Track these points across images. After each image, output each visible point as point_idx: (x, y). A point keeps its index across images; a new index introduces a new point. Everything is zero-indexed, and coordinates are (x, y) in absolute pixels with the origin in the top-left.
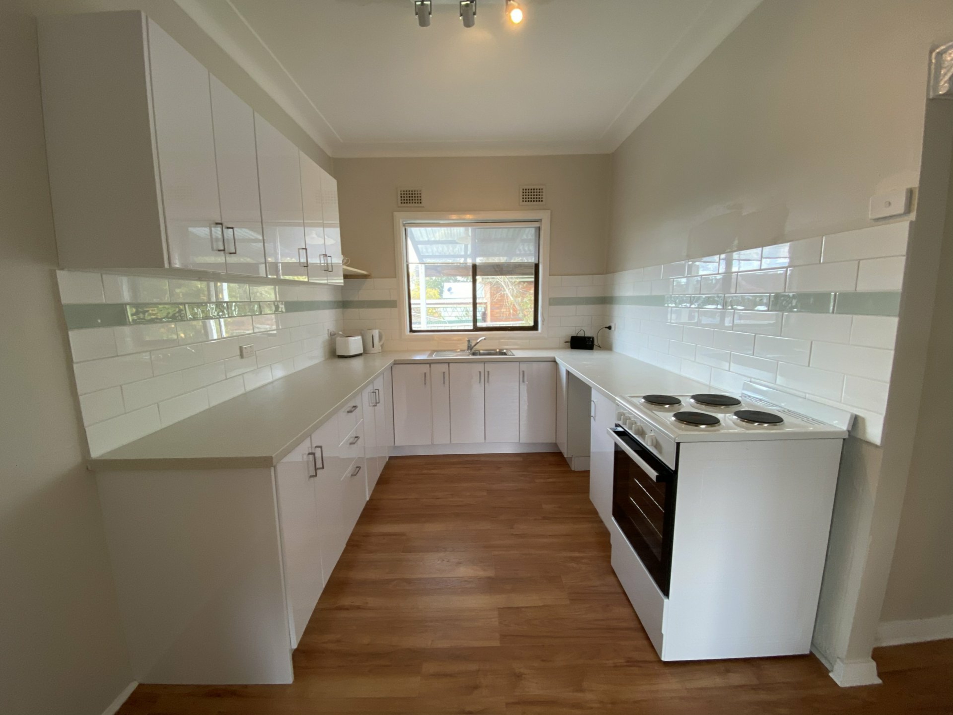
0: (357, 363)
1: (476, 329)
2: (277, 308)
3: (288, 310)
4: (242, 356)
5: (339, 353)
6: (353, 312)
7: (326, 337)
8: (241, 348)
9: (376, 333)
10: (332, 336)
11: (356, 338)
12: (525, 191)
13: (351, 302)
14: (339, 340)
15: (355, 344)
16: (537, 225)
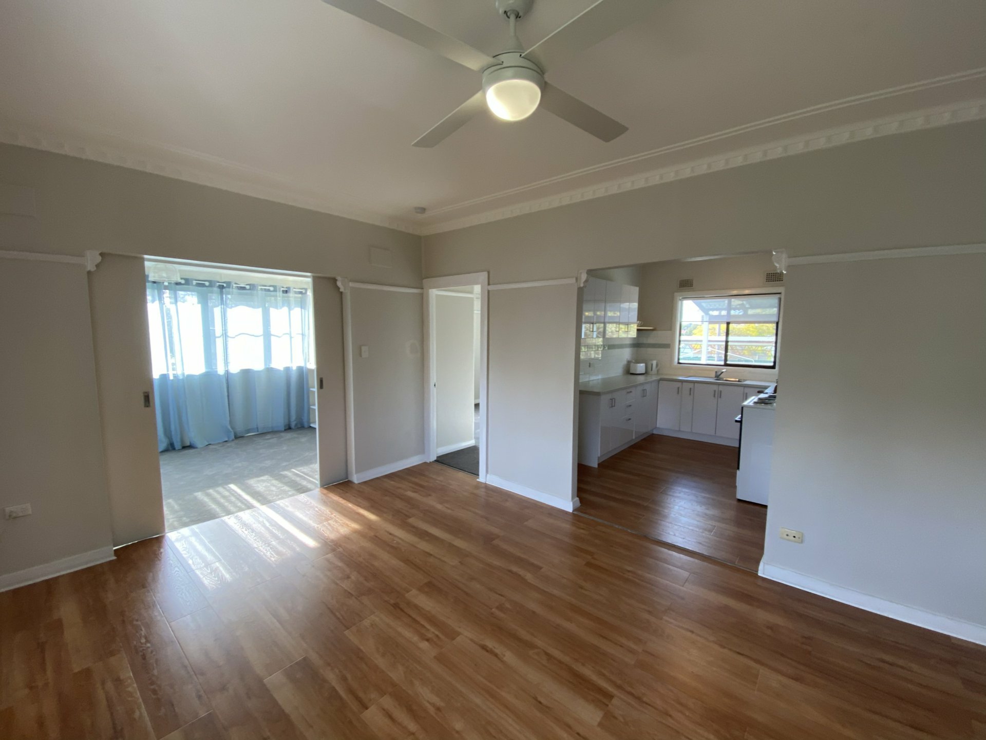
0: (641, 379)
1: (726, 365)
2: (604, 347)
3: (608, 349)
4: (590, 366)
5: (631, 372)
6: (643, 350)
7: (625, 362)
8: (590, 364)
9: (654, 363)
10: (629, 362)
11: (642, 365)
12: (768, 275)
13: (643, 344)
14: (632, 365)
15: (641, 368)
16: (778, 296)
